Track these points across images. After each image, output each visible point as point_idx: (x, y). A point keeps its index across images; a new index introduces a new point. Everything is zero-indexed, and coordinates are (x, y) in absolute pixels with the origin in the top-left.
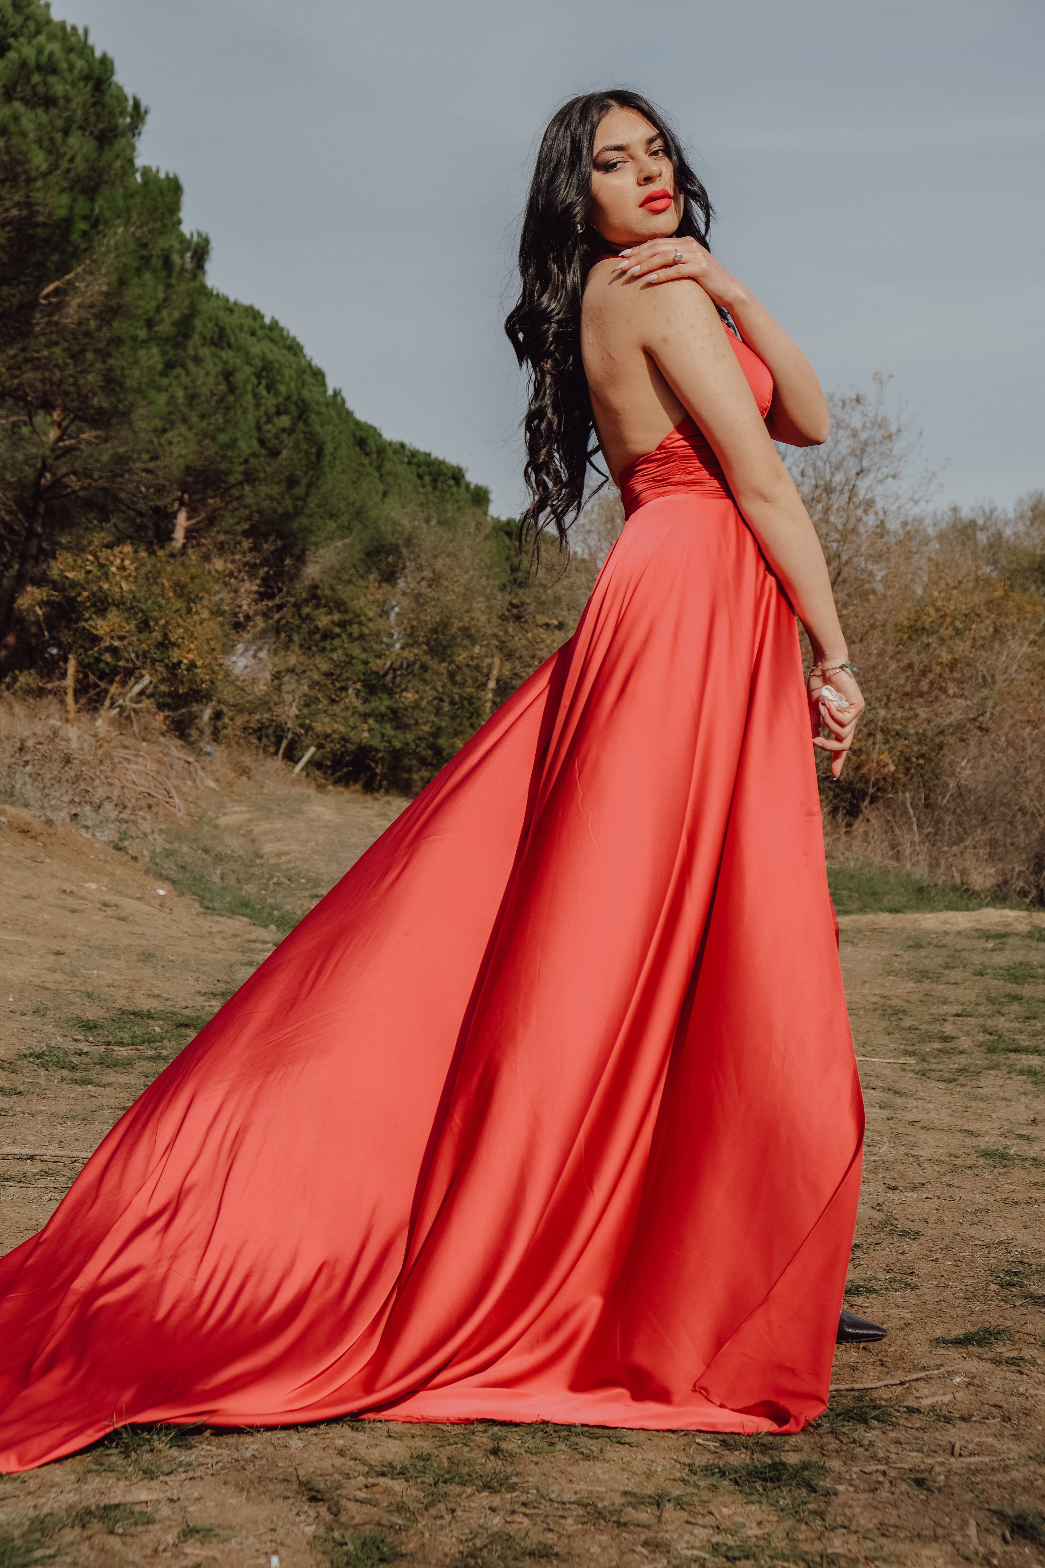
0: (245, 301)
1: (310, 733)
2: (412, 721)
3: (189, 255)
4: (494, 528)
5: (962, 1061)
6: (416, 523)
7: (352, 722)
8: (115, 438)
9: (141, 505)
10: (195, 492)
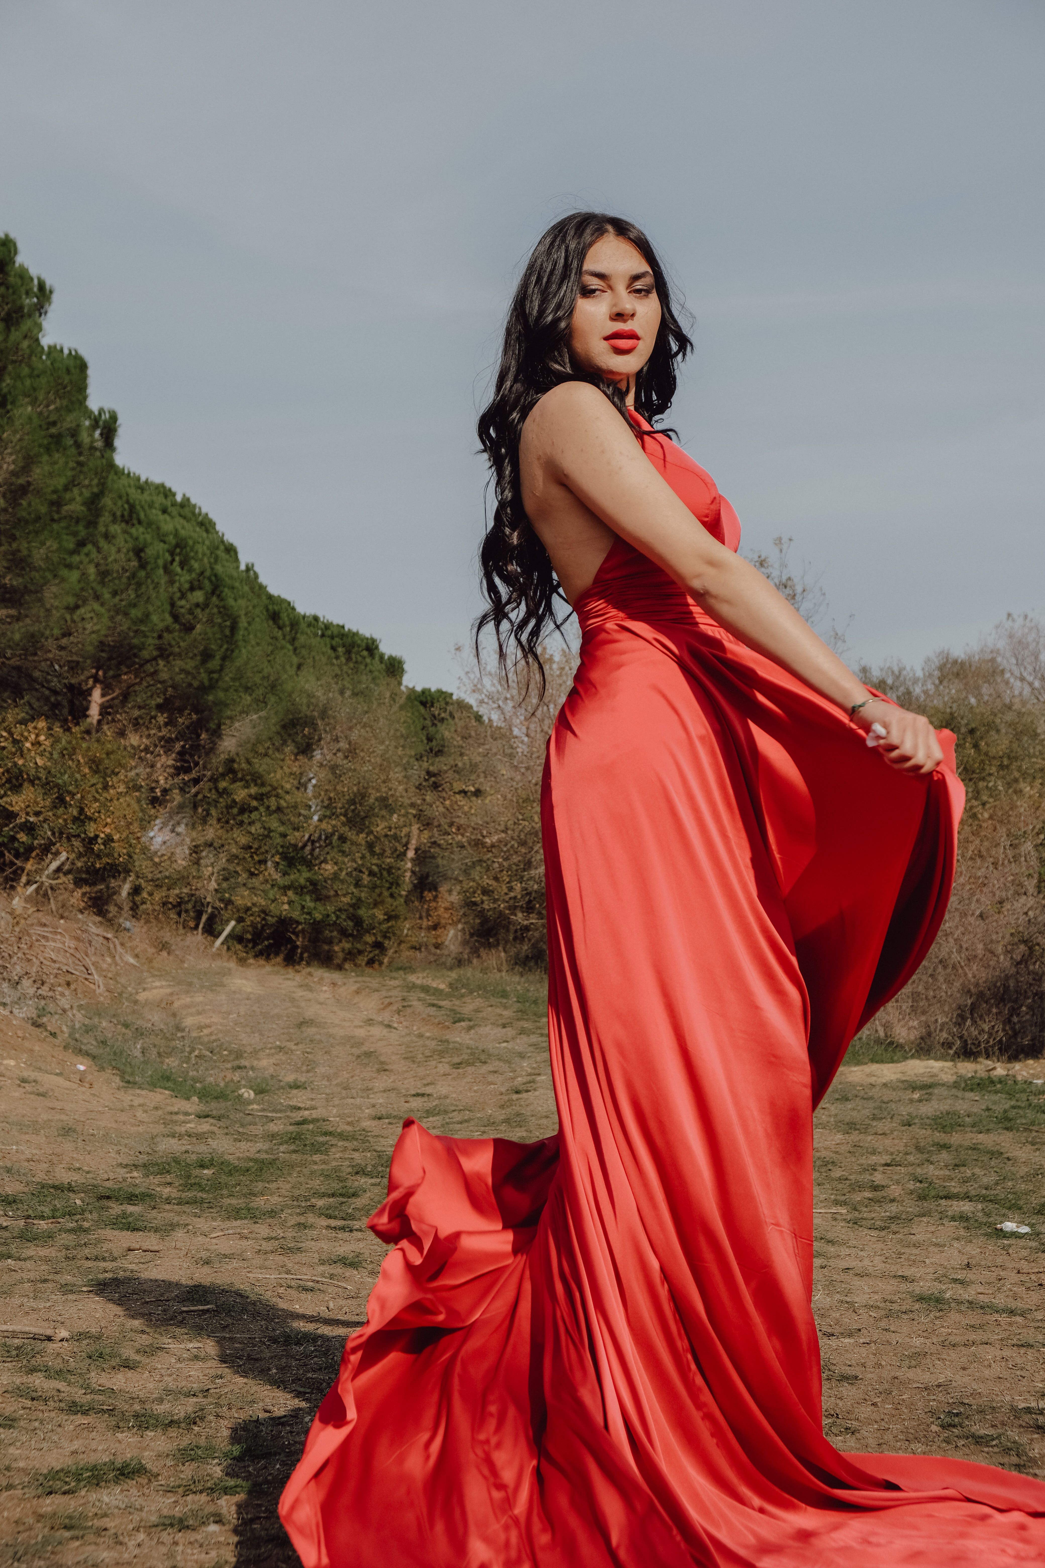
0: (157, 479)
1: (229, 907)
2: (332, 893)
3: (97, 433)
4: (409, 698)
5: (894, 1208)
6: (331, 695)
7: (271, 895)
8: (27, 616)
9: (55, 683)
10: (109, 668)
